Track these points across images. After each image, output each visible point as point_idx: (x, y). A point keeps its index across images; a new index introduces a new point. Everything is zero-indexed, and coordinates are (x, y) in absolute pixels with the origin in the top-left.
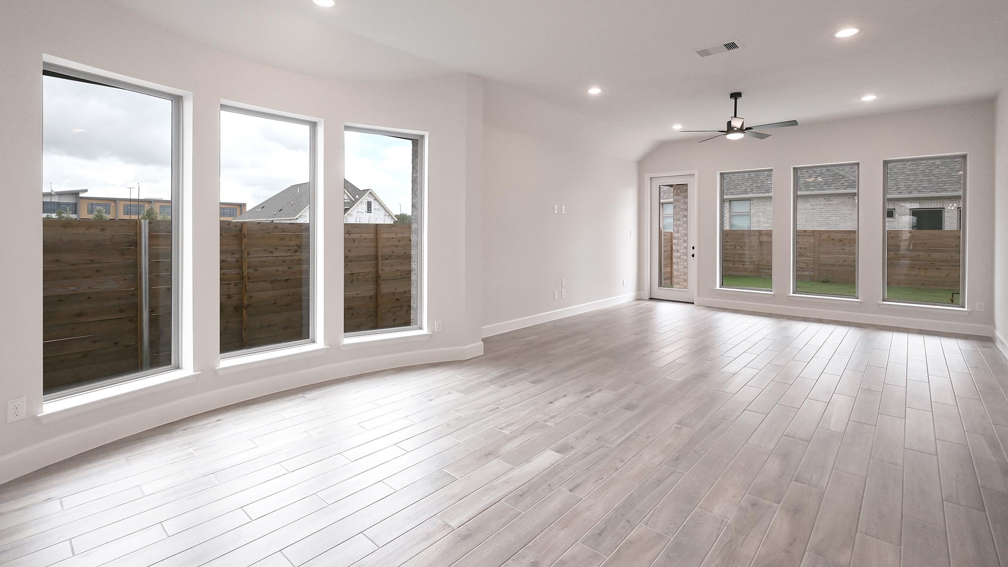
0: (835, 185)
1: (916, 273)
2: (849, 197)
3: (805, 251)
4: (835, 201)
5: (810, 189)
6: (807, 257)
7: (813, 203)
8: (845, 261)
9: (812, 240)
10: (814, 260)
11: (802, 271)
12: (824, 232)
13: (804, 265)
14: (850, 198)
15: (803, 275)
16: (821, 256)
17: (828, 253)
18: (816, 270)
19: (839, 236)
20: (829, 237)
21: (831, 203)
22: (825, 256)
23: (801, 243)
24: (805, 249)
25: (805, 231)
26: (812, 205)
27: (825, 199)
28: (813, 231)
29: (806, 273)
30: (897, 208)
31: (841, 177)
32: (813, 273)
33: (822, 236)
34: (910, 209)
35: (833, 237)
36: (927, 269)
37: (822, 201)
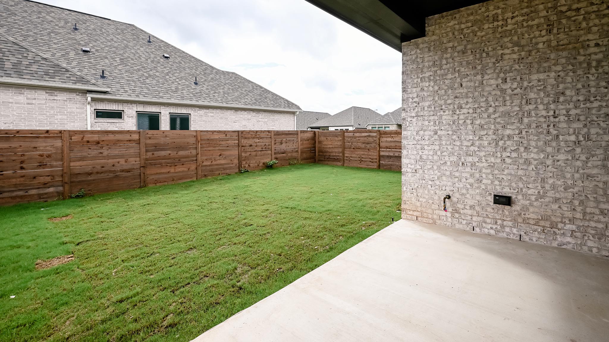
0: (59, 78)
1: (168, 170)
2: (78, 93)
3: (48, 159)
4: (61, 97)
5: (24, 77)
6: (52, 166)
7: (29, 96)
8: (103, 167)
9: (58, 143)
10: (63, 170)
11: (45, 188)
12: (76, 132)
13: (48, 179)
14: (78, 95)
15: (46, 194)
16: (72, 164)
17: (82, 159)
18: (66, 183)
19: (96, 138)
20: (82, 139)
21: (56, 98)
22: (78, 163)
23: (41, 148)
24: (49, 156)
25: (47, 132)
26: (27, 99)
27: (46, 93)
28: (60, 132)
29: (51, 190)
30: (126, 110)
31: (64, 70)
32: (61, 188)
33: (73, 137)
34: (136, 111)
35: (87, 139)
36: (176, 166)
37: (42, 95)
